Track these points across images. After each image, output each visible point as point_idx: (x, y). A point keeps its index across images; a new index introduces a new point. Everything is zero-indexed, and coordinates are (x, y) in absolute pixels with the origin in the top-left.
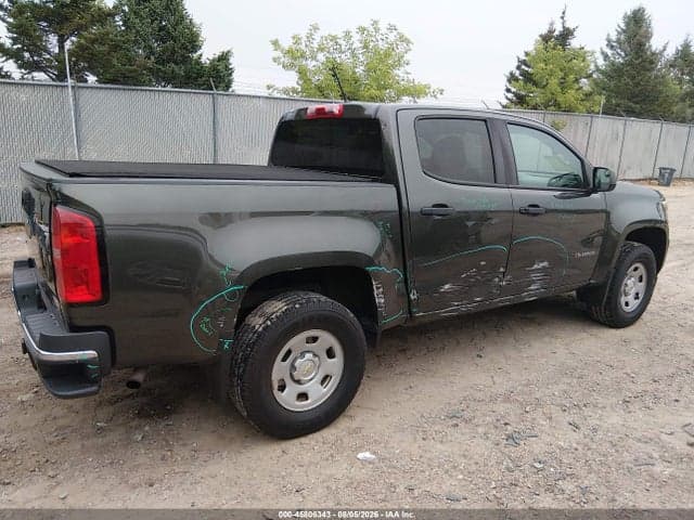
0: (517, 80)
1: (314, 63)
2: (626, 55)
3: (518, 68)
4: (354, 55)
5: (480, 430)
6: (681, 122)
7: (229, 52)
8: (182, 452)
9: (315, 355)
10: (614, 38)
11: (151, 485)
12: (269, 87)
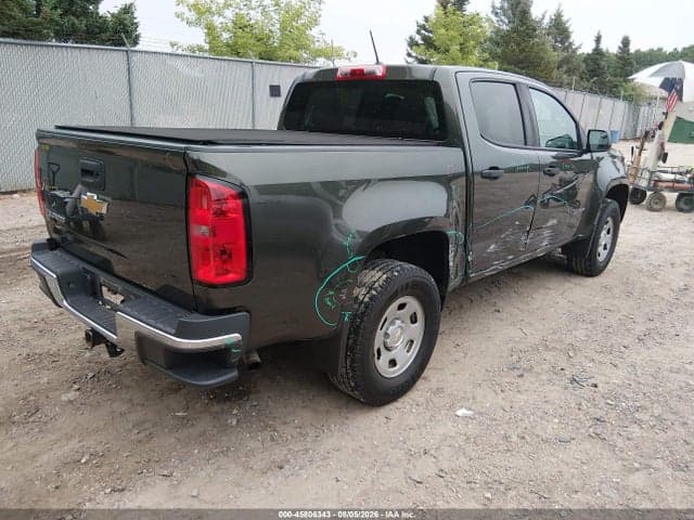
0: (417, 44)
1: (221, 19)
2: (509, 22)
3: (418, 32)
4: (264, 12)
5: (544, 377)
6: (560, 87)
7: (131, 4)
8: (289, 431)
9: (403, 322)
10: (498, 5)
11: (281, 468)
12: (173, 45)
